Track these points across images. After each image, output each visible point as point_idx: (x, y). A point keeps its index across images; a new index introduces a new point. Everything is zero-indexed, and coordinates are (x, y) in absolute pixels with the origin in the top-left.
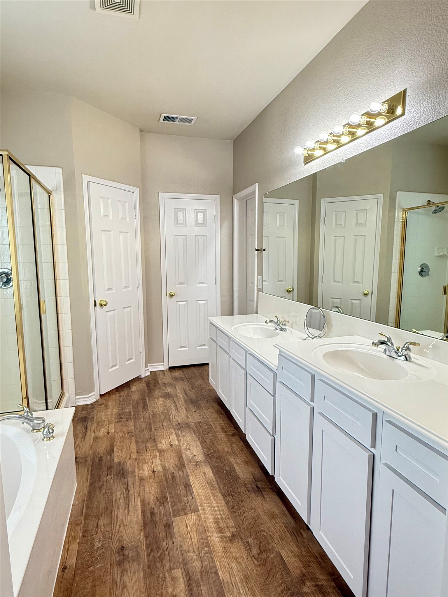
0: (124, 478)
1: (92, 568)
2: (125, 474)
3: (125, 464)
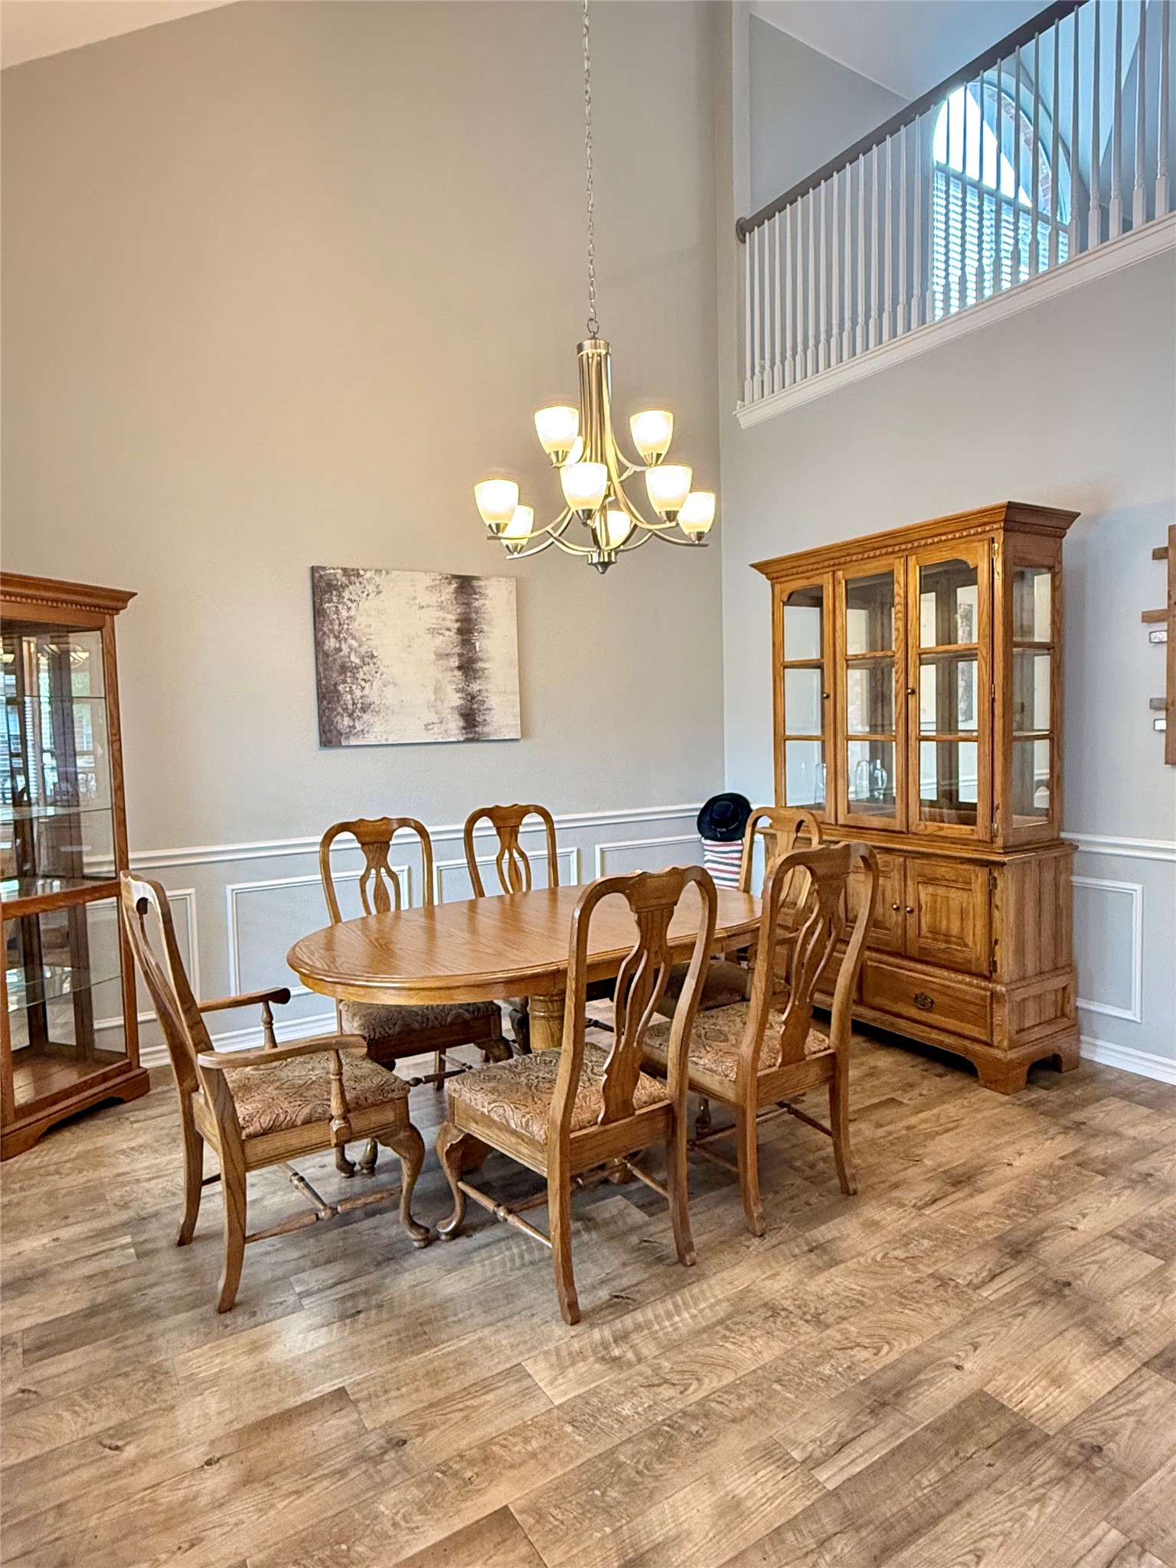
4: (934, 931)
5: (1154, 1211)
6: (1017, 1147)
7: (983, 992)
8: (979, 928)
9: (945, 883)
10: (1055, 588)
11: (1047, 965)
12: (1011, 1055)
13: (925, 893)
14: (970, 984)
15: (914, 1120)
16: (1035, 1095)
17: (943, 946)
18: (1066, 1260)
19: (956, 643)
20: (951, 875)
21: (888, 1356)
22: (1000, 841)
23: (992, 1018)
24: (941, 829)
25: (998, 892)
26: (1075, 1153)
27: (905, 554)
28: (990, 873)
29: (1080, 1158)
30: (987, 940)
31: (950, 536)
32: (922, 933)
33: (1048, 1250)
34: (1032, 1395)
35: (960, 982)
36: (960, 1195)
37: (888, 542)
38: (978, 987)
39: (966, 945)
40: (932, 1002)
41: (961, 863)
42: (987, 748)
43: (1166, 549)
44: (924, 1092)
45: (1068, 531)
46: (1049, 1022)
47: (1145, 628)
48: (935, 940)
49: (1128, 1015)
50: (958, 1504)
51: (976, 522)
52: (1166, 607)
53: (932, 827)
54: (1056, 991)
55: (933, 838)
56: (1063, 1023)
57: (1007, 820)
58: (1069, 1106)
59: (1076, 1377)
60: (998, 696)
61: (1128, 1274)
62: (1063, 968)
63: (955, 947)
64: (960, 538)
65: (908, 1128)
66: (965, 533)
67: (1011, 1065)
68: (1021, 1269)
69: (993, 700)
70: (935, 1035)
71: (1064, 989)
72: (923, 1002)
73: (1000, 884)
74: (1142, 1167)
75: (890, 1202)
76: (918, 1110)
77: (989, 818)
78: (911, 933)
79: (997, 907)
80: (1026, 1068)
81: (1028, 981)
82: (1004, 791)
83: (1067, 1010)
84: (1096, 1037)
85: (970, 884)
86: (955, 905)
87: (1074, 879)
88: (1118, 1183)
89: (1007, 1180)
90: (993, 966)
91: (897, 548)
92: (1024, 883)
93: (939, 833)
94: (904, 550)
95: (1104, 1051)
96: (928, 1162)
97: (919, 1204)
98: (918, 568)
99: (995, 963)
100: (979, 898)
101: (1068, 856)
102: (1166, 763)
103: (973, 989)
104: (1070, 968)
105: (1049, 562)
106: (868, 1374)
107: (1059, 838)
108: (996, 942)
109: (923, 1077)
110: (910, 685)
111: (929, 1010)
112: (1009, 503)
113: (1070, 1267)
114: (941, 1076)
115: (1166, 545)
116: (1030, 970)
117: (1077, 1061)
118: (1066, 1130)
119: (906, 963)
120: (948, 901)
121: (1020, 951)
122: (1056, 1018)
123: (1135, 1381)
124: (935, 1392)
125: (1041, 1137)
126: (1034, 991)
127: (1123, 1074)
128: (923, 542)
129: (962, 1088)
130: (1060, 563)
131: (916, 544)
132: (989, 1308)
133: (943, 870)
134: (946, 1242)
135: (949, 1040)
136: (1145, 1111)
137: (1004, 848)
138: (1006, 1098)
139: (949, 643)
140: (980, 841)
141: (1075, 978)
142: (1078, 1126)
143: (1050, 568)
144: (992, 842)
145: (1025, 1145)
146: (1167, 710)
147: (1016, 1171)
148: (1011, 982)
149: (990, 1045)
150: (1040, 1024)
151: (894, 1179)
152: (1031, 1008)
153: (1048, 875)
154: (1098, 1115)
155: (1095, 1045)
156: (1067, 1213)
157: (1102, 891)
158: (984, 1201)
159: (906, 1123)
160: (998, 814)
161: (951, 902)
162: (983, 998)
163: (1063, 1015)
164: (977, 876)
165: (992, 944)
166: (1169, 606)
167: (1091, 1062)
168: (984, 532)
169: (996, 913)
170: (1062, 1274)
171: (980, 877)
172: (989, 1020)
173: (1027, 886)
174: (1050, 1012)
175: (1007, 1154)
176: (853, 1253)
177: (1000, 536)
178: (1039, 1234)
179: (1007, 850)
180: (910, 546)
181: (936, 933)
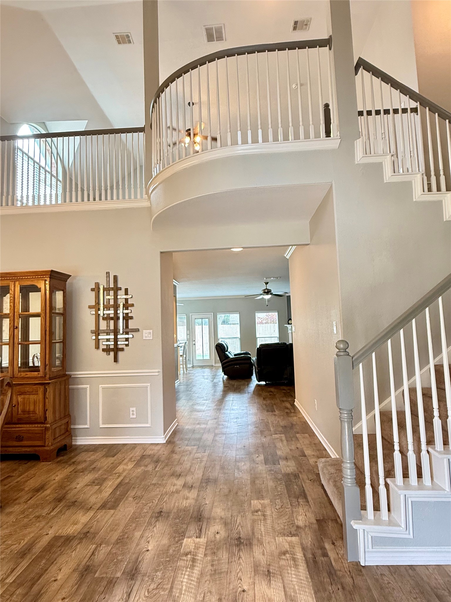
4: (24, 411)
5: (97, 476)
6: (56, 474)
7: (42, 428)
8: (41, 406)
9: (28, 393)
10: (64, 296)
11: (62, 415)
12: (52, 448)
13: (20, 399)
14: (37, 427)
15: (19, 479)
16: (59, 459)
17: (27, 416)
18: (75, 496)
19: (29, 312)
20: (31, 390)
21: (23, 543)
22: (48, 376)
23: (45, 436)
24: (27, 374)
25: (47, 393)
26: (73, 470)
27: (15, 280)
28: (45, 387)
29: (75, 471)
30: (44, 409)
31: (31, 277)
32: (19, 413)
33: (69, 496)
34: (69, 530)
35: (33, 427)
36: (39, 493)
37: (8, 276)
38: (41, 427)
39: (36, 414)
40: (23, 437)
41: (34, 385)
42: (44, 346)
43: (94, 289)
44: (21, 470)
45: (68, 280)
46: (63, 434)
47: (89, 310)
48: (24, 414)
49: (86, 426)
50: (53, 563)
51: (41, 274)
52: (94, 304)
53: (23, 374)
54: (65, 424)
55: (23, 378)
56: (67, 433)
57: (50, 370)
58: (71, 458)
59: (81, 520)
60: (48, 329)
61: (91, 493)
62: (67, 416)
63: (32, 415)
64: (34, 278)
65: (17, 482)
66: (36, 277)
67: (52, 451)
68: (62, 504)
69: (46, 330)
70: (24, 449)
71: (67, 422)
72: (19, 439)
73: (48, 390)
74: (93, 466)
75: (15, 504)
76: (19, 476)
77: (44, 369)
78: (14, 414)
79: (47, 398)
80: (56, 451)
81: (57, 422)
82: (49, 360)
83: (68, 429)
84: (77, 437)
85: (38, 392)
86: (32, 400)
87: (70, 386)
88: (86, 473)
89: (54, 484)
90: (46, 418)
91: (11, 278)
92: (55, 389)
93: (26, 376)
94: (14, 279)
95: (80, 440)
96: (27, 489)
97: (25, 501)
98: (19, 286)
99: (46, 417)
100: (41, 396)
101: (68, 379)
102: (95, 348)
103: (39, 428)
104: (69, 416)
105: (63, 288)
106: (18, 550)
107: (65, 374)
108: (47, 410)
109: (19, 466)
110: (15, 325)
111: (22, 441)
112: (52, 270)
113: (75, 497)
114: (26, 464)
115: (94, 287)
116: (57, 419)
117: (71, 446)
118: (70, 465)
119: (12, 426)
120: (29, 400)
121: (54, 412)
122: (65, 433)
123: (95, 514)
124: (41, 543)
125: (63, 469)
126: (59, 424)
127: (85, 445)
128: (21, 278)
129: (34, 465)
130: (66, 289)
131: (18, 278)
132: (54, 516)
133: (27, 389)
134: (37, 507)
135: (28, 449)
136: (92, 453)
137: (49, 378)
138: (50, 463)
139: (26, 312)
140: (41, 377)
141: (70, 418)
142: (74, 463)
143: (63, 290)
144: (45, 377)
145: (58, 473)
146: (95, 333)
147: (56, 481)
148: (52, 423)
149: (44, 446)
150: (60, 435)
151: (14, 498)
152: (57, 431)
153: (63, 387)
154: (79, 458)
155: (76, 439)
156: (73, 485)
157: (78, 389)
158: (48, 492)
159: (16, 481)
160: (47, 367)
161: (30, 399)
162: (42, 430)
163: (67, 431)
164: (40, 389)
165: (45, 411)
166: (95, 304)
167: (76, 445)
168: (43, 277)
169: (47, 400)
170: (74, 500)
171: (41, 389)
172: (44, 438)
173: (56, 390)
174: (63, 432)
175: (53, 477)
176: (5, 523)
177: (48, 279)
178: (66, 493)
179: (50, 379)
180: (16, 278)
181: (25, 412)
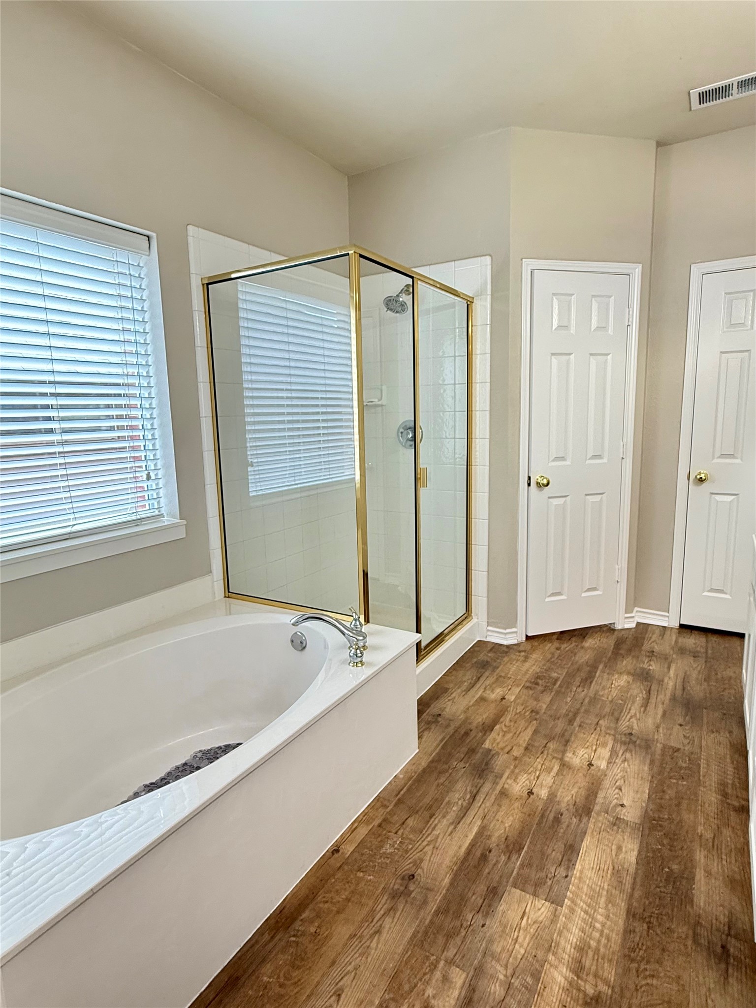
0: (480, 777)
1: (361, 874)
2: (485, 772)
3: (496, 757)
